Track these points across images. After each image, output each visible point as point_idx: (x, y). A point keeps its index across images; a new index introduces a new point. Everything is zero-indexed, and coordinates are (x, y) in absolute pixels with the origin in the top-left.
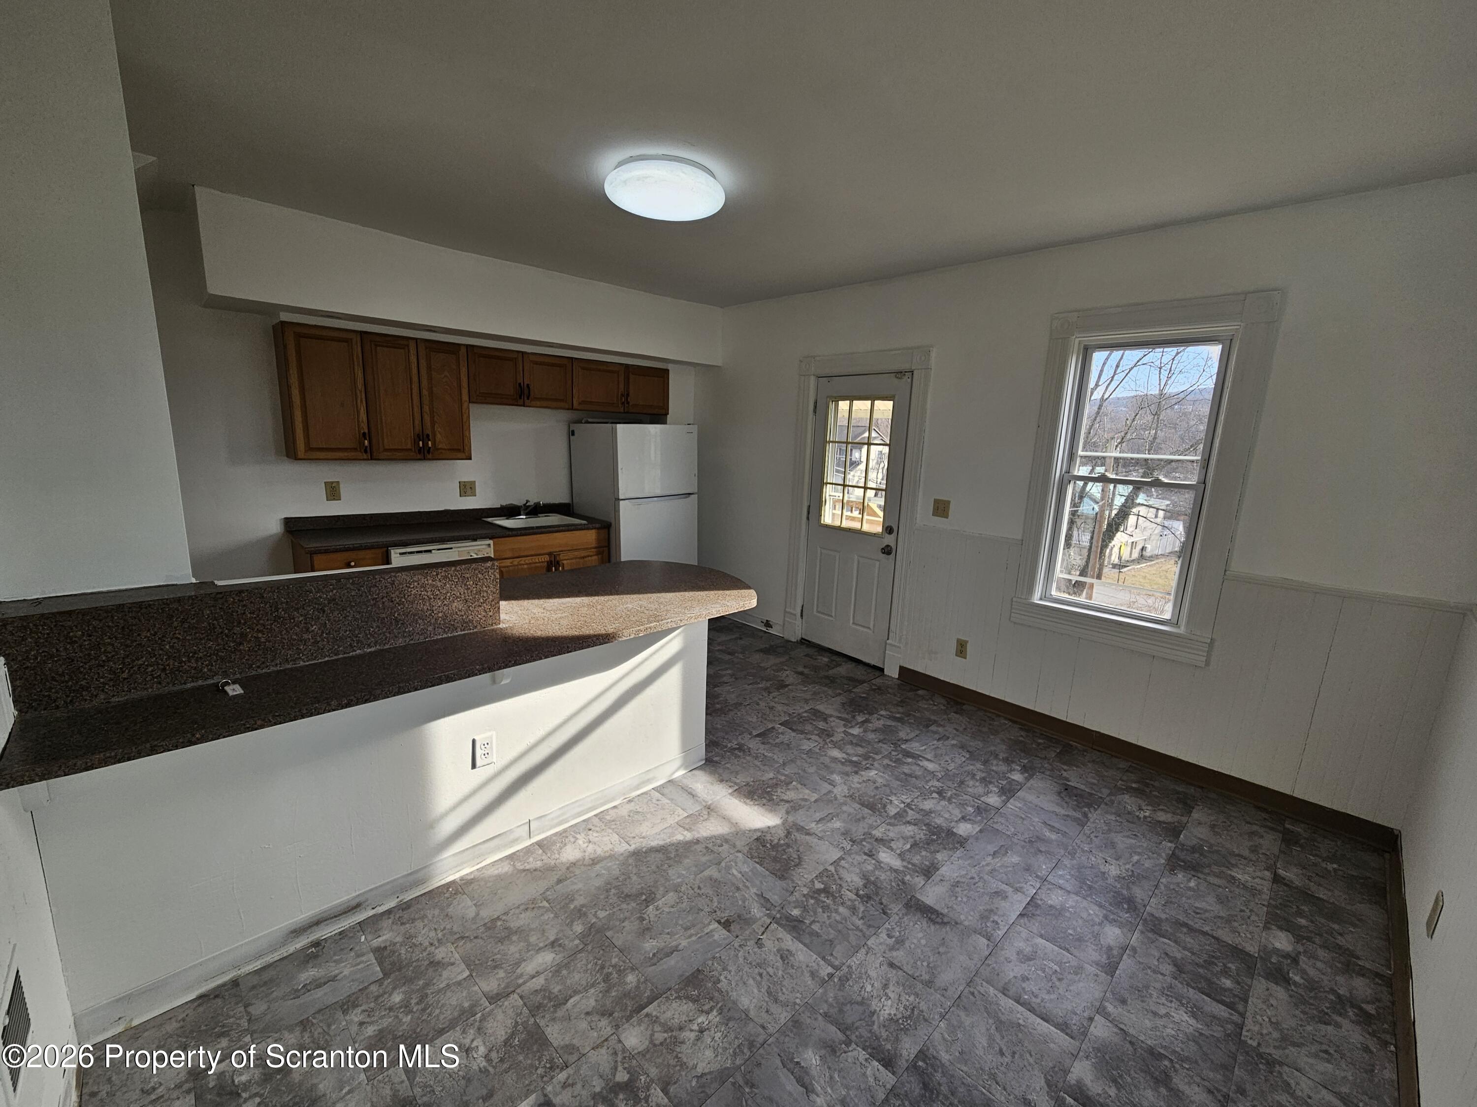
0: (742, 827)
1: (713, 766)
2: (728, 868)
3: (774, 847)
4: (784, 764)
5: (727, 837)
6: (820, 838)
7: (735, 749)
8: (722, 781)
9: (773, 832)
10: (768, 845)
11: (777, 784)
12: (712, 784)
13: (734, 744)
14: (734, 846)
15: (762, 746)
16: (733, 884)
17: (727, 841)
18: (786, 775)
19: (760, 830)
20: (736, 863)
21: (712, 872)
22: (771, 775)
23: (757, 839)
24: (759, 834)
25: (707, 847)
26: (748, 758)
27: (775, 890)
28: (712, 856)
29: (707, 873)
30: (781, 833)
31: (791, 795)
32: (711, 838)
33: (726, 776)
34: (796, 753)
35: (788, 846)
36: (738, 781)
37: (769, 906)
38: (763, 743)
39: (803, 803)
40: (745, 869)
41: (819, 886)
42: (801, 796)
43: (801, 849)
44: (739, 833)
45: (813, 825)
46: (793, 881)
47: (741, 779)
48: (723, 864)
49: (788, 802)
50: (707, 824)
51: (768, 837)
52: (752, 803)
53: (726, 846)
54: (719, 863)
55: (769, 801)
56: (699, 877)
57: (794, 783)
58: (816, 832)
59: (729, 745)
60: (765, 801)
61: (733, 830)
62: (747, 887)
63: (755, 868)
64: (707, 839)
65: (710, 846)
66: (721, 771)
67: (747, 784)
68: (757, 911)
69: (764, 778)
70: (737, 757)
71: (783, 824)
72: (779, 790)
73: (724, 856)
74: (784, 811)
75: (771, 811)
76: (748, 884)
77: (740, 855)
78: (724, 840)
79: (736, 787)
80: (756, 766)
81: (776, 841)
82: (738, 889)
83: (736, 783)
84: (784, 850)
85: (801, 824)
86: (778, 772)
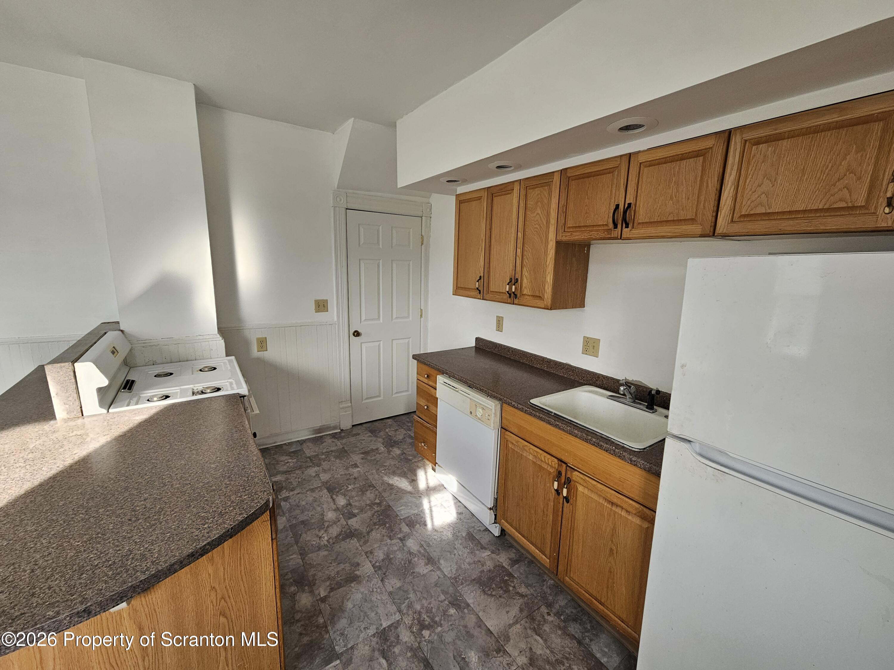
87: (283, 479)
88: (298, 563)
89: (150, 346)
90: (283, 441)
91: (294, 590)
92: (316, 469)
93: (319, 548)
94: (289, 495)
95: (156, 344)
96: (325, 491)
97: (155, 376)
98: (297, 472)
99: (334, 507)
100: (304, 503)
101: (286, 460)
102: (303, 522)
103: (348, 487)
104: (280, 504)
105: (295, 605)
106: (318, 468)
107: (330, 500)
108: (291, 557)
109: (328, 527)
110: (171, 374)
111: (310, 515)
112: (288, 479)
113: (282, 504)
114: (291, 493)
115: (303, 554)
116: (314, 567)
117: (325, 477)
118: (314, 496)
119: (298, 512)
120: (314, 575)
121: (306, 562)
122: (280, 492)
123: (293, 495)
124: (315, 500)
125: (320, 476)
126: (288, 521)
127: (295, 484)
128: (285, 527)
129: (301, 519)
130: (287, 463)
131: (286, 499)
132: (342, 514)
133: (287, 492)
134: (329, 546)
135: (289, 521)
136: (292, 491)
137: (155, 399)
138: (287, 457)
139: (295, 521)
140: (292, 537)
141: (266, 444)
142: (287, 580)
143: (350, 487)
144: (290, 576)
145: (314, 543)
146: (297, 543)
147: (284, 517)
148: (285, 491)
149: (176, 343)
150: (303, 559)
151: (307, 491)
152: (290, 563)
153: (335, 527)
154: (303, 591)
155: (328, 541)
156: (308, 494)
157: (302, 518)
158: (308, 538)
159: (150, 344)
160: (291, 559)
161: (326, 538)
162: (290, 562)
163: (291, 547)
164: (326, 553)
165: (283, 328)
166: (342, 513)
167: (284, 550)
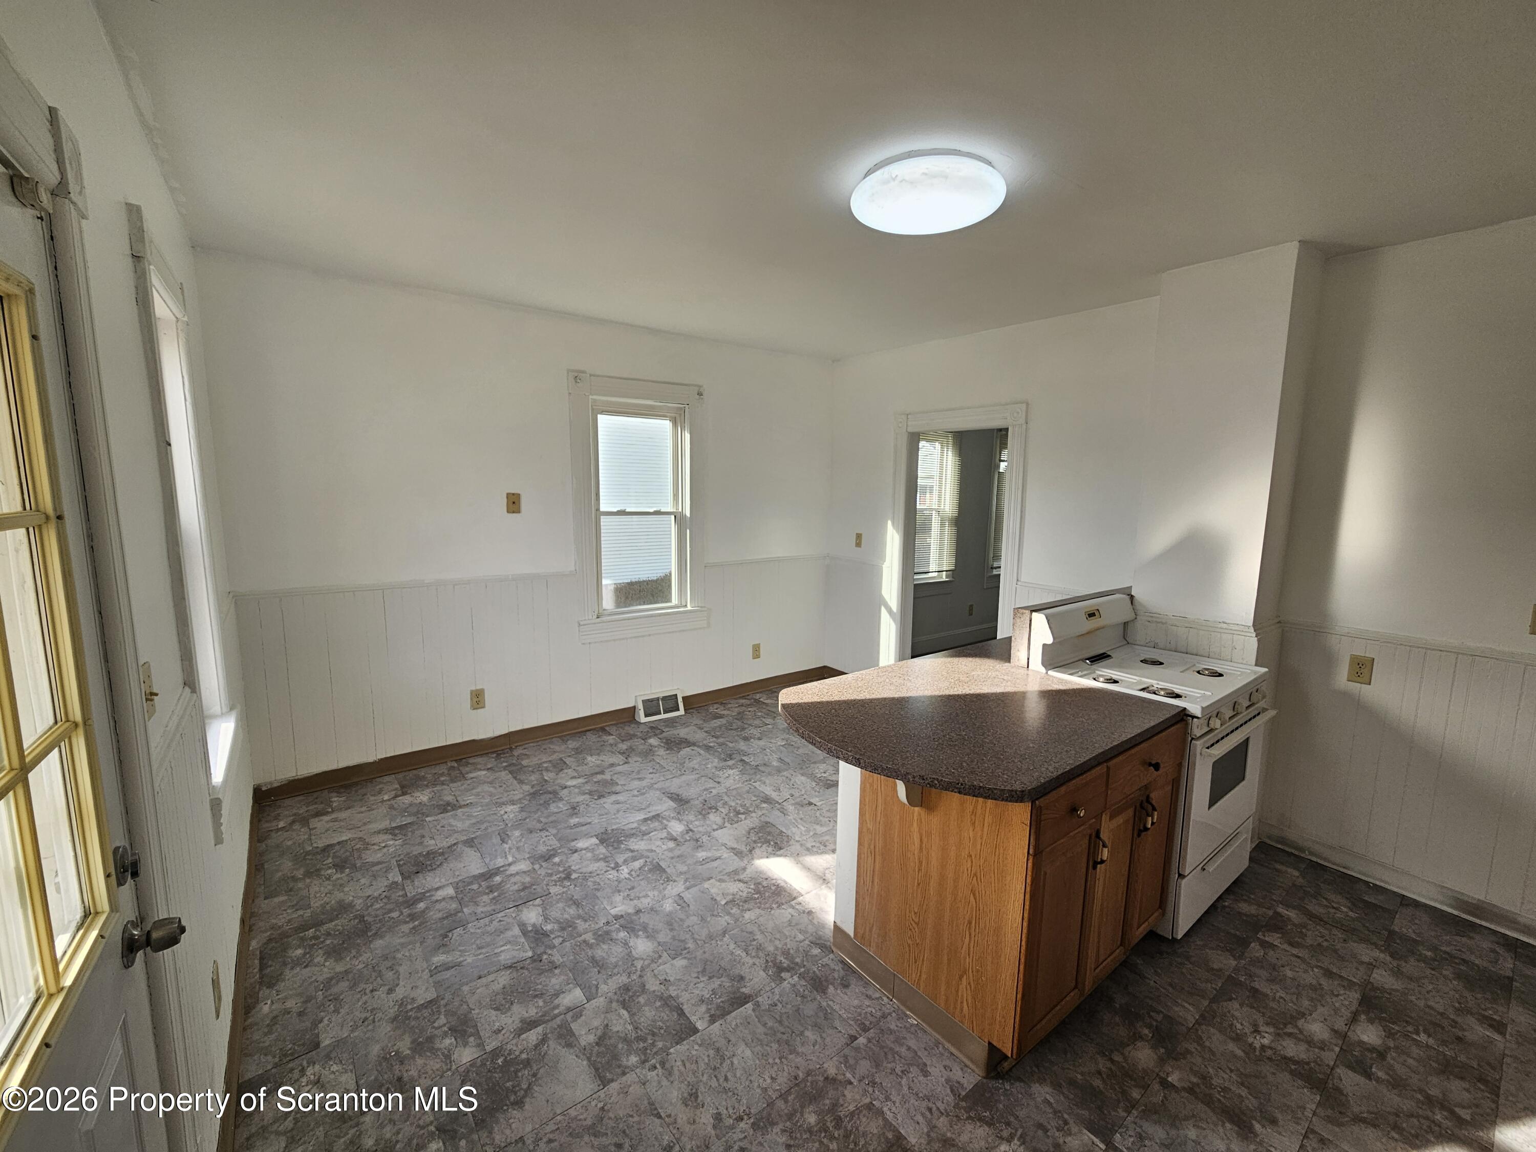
0: (792, 859)
1: (820, 938)
2: (808, 831)
3: (768, 842)
4: (724, 933)
5: (808, 853)
6: (725, 845)
7: (788, 970)
8: (810, 913)
9: (765, 853)
10: (772, 843)
11: (745, 901)
12: (821, 909)
13: (790, 979)
14: (801, 845)
15: (745, 971)
16: (805, 822)
17: (808, 849)
18: (729, 914)
19: (775, 855)
20: (801, 833)
21: (820, 829)
22: (748, 915)
23: (781, 849)
24: (778, 853)
25: (825, 846)
26: (771, 949)
27: (775, 817)
28: (821, 839)
29: (824, 829)
30: (757, 851)
31: (733, 887)
32: (822, 853)
33: (805, 919)
34: (699, 954)
35: (755, 842)
36: (790, 910)
37: (781, 810)
38: (742, 978)
39: (725, 877)
40: (794, 830)
41: (743, 817)
42: (723, 885)
43: (745, 838)
44: (796, 856)
45: (725, 855)
46: (760, 820)
47: (784, 914)
48: (811, 834)
49: (740, 881)
50: (825, 865)
51: (770, 849)
52: (779, 882)
53: (809, 845)
54: (815, 834)
55: (759, 883)
56: (831, 827)
57: (723, 902)
58: (725, 849)
59: (796, 978)
60: (765, 884)
61: (801, 859)
62: (794, 819)
63: (786, 830)
64: (825, 853)
65: (822, 847)
66: (811, 929)
67: (780, 905)
68: (791, 808)
69: (758, 911)
70: (786, 953)
71: (753, 859)
72: (745, 894)
73: (811, 839)
74: (748, 871)
75: (761, 872)
76: (793, 821)
77: (797, 839)
78: (810, 851)
79: (793, 903)
80: (763, 933)
81: (764, 846)
82: (801, 819)
83: (793, 908)
84: (759, 839)
85: (735, 857)
86: (737, 920)
87: (1296, 922)
88: (1186, 1020)
89: (1156, 622)
90: (1364, 874)
91: (1146, 1035)
92: (1382, 955)
93: (1238, 1038)
94: (1279, 945)
95: (1164, 621)
96: (1357, 996)
97: (1141, 661)
98: (1335, 931)
99: (1340, 1025)
100: (1289, 974)
101: (1338, 903)
102: (1255, 992)
103: (1418, 1034)
104: (1251, 943)
105: (1128, 1045)
106: (1388, 958)
107: (1347, 1014)
108: (1186, 1005)
109: (1290, 1035)
110: (1161, 664)
111: (1278, 995)
112: (1305, 927)
113: (1253, 945)
114: (1286, 946)
115: (1205, 1018)
116: (1199, 1044)
117: (1382, 977)
118: (1322, 982)
119: (1264, 974)
120: (1188, 1052)
121: (1197, 1030)
122: (1268, 931)
123: (1286, 951)
124: (1314, 988)
125: (1375, 971)
126: (1234, 970)
127: (1309, 941)
128: (1220, 970)
129: (1256, 985)
130: (1334, 908)
131: (1264, 944)
132: (1341, 1048)
133: (1279, 941)
134: (1257, 1053)
135: (1236, 969)
136: (1291, 944)
137: (1101, 679)
138: (1344, 901)
139: (1245, 979)
140: (1215, 989)
141: (1329, 861)
142: (1151, 1017)
143: (1423, 1037)
144: (1159, 1018)
145: (1239, 1026)
146: (1213, 1000)
147: (1235, 959)
148: (1280, 935)
149: (1187, 625)
150: (1197, 1022)
151: (1317, 967)
152: (1176, 1009)
153: (1303, 1047)
154: (1154, 1047)
155: (1263, 1047)
156: (1313, 971)
157: (1260, 985)
158: (1237, 1014)
159: (1158, 620)
160: (1184, 1007)
161: (1266, 1041)
162: (1177, 1006)
163: (1199, 996)
164: (1239, 1053)
165: (1424, 650)
166: (1344, 1048)
167: (1187, 989)
